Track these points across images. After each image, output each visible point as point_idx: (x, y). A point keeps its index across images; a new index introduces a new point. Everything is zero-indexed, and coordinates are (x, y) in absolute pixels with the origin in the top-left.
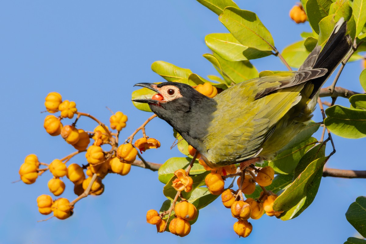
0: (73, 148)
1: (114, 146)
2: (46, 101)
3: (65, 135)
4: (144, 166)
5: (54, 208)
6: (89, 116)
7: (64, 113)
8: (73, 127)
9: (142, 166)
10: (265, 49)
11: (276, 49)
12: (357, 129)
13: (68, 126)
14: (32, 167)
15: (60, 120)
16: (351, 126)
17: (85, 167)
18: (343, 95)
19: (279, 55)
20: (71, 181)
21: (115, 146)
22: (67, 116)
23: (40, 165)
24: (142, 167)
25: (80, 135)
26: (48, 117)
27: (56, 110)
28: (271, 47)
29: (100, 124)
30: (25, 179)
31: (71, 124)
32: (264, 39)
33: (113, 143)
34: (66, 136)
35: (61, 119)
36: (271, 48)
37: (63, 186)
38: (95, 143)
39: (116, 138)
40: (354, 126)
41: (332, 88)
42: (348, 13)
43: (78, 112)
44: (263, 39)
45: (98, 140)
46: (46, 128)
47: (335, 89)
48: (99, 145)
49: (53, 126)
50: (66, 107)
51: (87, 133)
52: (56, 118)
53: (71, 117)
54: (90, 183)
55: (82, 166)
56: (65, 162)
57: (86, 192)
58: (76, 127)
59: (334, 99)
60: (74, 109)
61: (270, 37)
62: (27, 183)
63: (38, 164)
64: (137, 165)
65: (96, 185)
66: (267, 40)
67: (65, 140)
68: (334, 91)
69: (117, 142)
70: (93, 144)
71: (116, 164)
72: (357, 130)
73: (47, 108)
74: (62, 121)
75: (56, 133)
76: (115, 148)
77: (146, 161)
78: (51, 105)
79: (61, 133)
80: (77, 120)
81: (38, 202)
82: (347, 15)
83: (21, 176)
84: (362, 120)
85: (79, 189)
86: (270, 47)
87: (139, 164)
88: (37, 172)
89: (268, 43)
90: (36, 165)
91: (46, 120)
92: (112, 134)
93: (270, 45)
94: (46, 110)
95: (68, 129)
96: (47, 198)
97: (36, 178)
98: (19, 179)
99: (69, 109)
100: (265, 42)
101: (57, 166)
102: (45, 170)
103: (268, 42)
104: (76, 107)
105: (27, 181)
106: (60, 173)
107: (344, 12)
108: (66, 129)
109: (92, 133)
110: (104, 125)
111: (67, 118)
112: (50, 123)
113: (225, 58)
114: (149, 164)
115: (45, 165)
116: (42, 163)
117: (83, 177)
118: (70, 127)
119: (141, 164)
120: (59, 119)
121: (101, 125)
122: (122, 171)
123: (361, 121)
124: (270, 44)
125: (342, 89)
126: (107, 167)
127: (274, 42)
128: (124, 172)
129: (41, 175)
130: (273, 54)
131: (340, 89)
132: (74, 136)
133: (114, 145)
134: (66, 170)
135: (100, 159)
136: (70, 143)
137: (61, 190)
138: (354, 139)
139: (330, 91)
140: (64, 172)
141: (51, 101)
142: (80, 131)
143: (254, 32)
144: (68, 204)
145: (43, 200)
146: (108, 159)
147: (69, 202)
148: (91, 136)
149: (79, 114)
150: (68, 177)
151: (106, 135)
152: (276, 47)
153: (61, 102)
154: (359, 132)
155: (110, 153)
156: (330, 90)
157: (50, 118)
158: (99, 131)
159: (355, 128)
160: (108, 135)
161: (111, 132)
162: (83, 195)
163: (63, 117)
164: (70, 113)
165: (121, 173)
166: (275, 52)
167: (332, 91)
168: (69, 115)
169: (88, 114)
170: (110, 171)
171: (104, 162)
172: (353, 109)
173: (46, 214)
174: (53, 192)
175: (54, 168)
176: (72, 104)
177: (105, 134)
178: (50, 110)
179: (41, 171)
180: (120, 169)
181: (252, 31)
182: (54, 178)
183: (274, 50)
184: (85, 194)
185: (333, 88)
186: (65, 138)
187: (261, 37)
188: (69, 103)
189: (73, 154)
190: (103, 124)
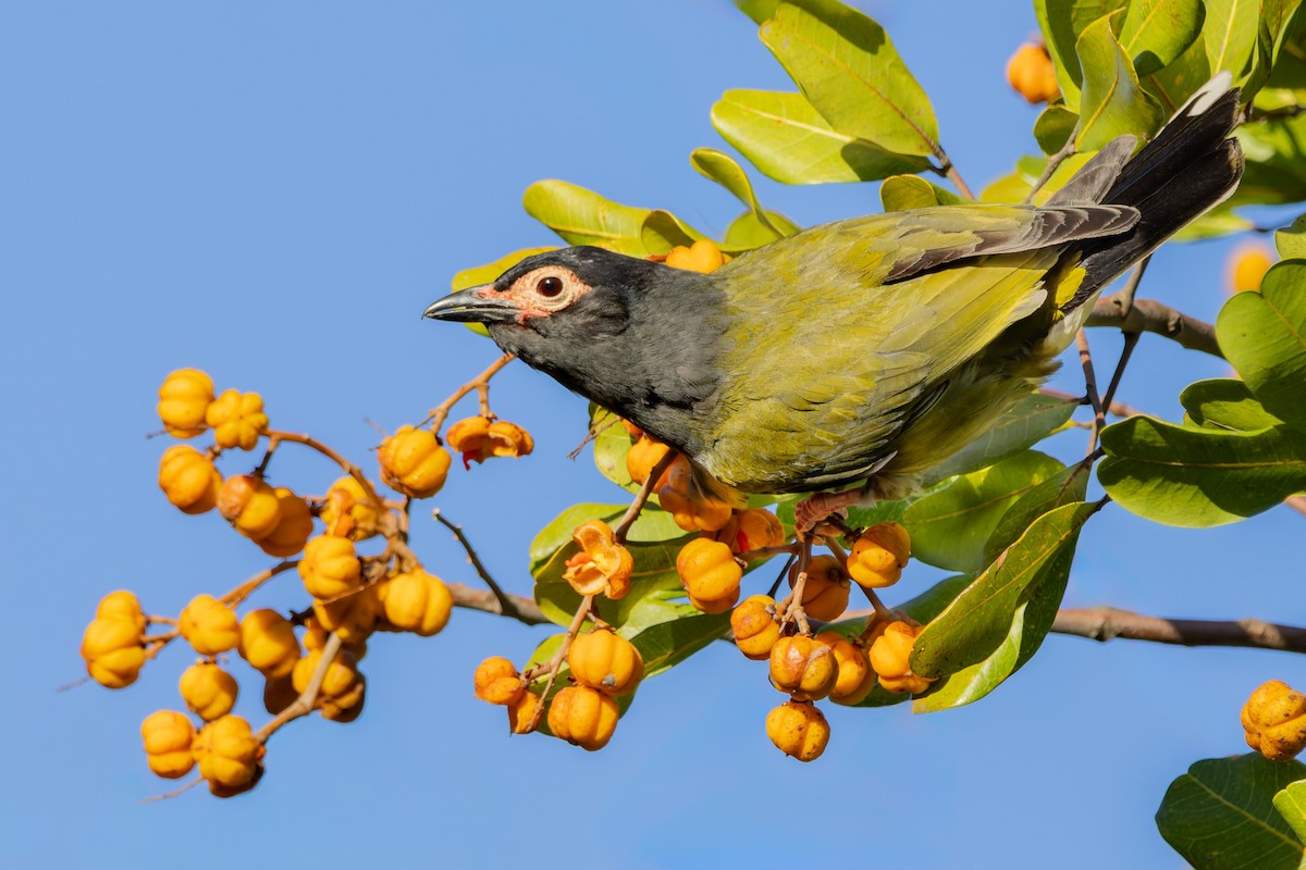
0: (257, 550)
1: (395, 538)
2: (162, 398)
3: (231, 509)
4: (497, 606)
5: (200, 749)
6: (308, 443)
7: (225, 433)
8: (257, 478)
9: (489, 606)
10: (908, 147)
11: (941, 154)
12: (1208, 496)
13: (239, 477)
14: (125, 628)
15: (213, 459)
16: (1186, 486)
17: (298, 619)
18: (1161, 326)
19: (950, 173)
20: (254, 667)
21: (399, 539)
22: (236, 444)
23: (148, 623)
24: (491, 612)
25: (282, 503)
26: (171, 453)
27: (199, 427)
28: (929, 143)
29: (347, 466)
30: (100, 673)
31: (249, 469)
32: (906, 115)
33: (391, 529)
34: (236, 512)
35: (216, 455)
36: (928, 147)
37: (230, 686)
38: (331, 529)
39: (402, 515)
40: (1197, 487)
41: (1124, 297)
42: (1189, 22)
43: (270, 429)
44: (903, 116)
45: (340, 518)
46: (165, 489)
47: (1136, 304)
48: (345, 532)
49: (190, 480)
50: (232, 413)
51: (303, 501)
52: (197, 453)
53: (248, 446)
54: (316, 669)
55: (288, 616)
56: (232, 604)
57: (307, 699)
58: (266, 481)
59: (1131, 338)
60: (258, 419)
61: (927, 111)
62: (109, 686)
63: (141, 620)
64: (475, 604)
65: (339, 675)
66: (914, 119)
67: (234, 526)
68: (1131, 307)
69: (404, 527)
70: (325, 533)
71: (401, 597)
72: (1207, 500)
73: (166, 423)
74: (218, 462)
75: (199, 505)
76: (399, 546)
77: (506, 590)
78: (179, 409)
79: (220, 503)
80: (268, 456)
81: (144, 738)
82: (1187, 26)
83: (90, 662)
84: (1223, 465)
85: (280, 693)
86: (923, 143)
87: (480, 602)
88: (143, 645)
89: (918, 130)
90: (135, 622)
91: (165, 464)
92: (387, 503)
93: (926, 139)
94: (163, 427)
95: (242, 487)
96: (175, 720)
97: (141, 665)
98: (84, 674)
99: (241, 417)
100: (909, 127)
101: (206, 618)
102: (166, 640)
103: (919, 127)
104: (266, 409)
105: (111, 678)
106: (216, 639)
107: (1177, 15)
108: (234, 489)
109: (318, 498)
110: (360, 472)
111: (237, 450)
112: (180, 472)
113: (773, 174)
114: (514, 600)
115: (166, 623)
116: (155, 617)
117: (295, 651)
118: (248, 479)
119: (489, 600)
120: (210, 455)
121: (351, 472)
122: (421, 619)
123: (1220, 468)
124: (925, 134)
125: (1159, 306)
126: (371, 607)
127: (938, 128)
128: (428, 624)
129: (154, 657)
130: (934, 169)
131: (1151, 306)
132: (261, 510)
133: (393, 535)
134: (236, 628)
135: (347, 580)
136: (252, 534)
137: (224, 700)
138: (1198, 527)
139: (1117, 306)
140: (230, 637)
141: (179, 397)
142: (282, 494)
143: (873, 89)
144: (246, 734)
145: (162, 728)
146: (373, 582)
147: (249, 727)
148: (316, 511)
149: (274, 437)
150: (243, 654)
151: (367, 506)
152: (943, 147)
153: (211, 399)
154: (1213, 506)
155: (379, 560)
156: (1118, 303)
157: (178, 455)
158: (343, 491)
159: (1201, 494)
160: (373, 504)
161: (384, 498)
162: (295, 708)
163: (225, 446)
164: (245, 431)
165: (417, 629)
166: (938, 164)
167: (1124, 310)
168: (244, 440)
169: (306, 436)
170: (382, 622)
171: (362, 588)
172: (1194, 429)
173: (173, 775)
174: (199, 711)
175: (195, 625)
176: (250, 401)
177: (365, 502)
178: (176, 427)
179: (153, 642)
180: (417, 613)
181: (866, 83)
182: (198, 665)
183: (937, 155)
184: (302, 704)
185: (1129, 298)
186: (232, 520)
187: (896, 109)
188: (241, 399)
189: (257, 577)
190: (356, 467)
